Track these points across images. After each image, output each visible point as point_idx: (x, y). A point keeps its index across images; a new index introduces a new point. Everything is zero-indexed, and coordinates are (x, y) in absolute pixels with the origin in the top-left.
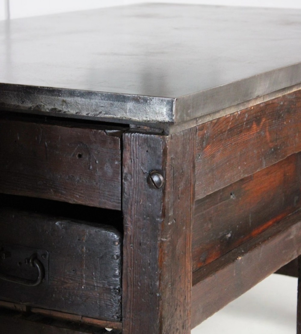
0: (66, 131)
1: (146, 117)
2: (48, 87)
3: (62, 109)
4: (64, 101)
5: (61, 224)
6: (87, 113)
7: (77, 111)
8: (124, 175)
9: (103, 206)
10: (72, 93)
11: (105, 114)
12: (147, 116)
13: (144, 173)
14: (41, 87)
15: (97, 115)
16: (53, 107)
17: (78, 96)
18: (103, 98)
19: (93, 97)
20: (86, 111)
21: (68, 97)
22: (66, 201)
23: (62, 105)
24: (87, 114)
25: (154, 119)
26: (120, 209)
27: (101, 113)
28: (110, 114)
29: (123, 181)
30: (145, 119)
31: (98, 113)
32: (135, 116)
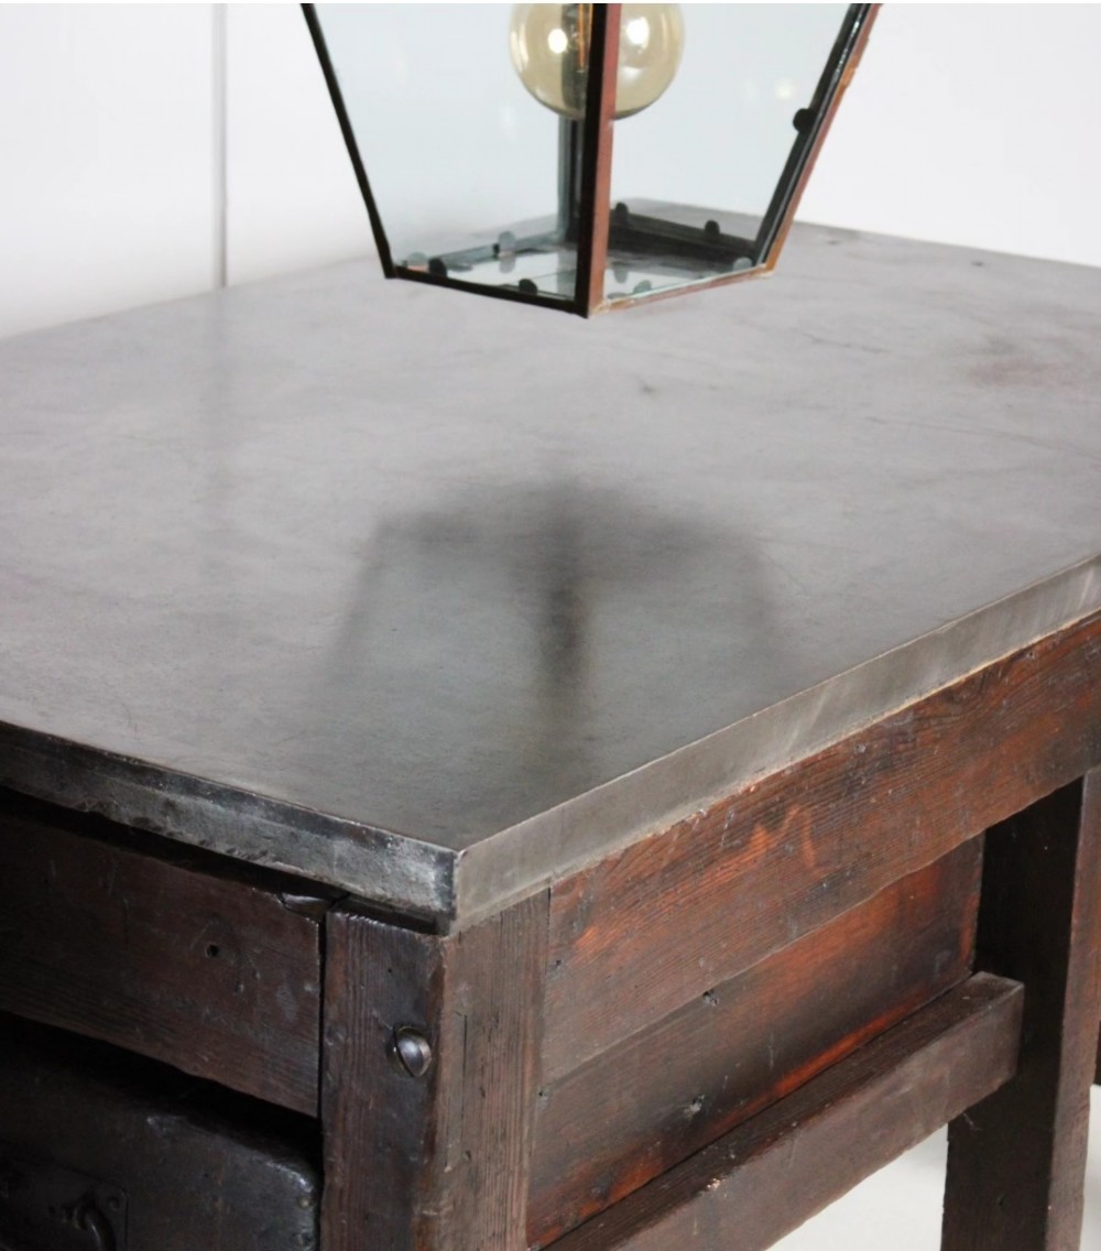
0: (177, 876)
1: (383, 889)
2: (129, 758)
3: (161, 825)
4: (170, 805)
5: (161, 1124)
6: (228, 847)
7: (203, 837)
8: (327, 1024)
9: (269, 1097)
10: (191, 785)
11: (275, 860)
12: (387, 885)
13: (380, 1028)
14: (111, 754)
15: (256, 858)
16: (140, 814)
17: (207, 797)
18: (271, 813)
19: (245, 806)
20: (227, 842)
21: (181, 793)
22: (176, 1065)
23: (165, 814)
24: (229, 851)
25: (404, 897)
26: (314, 1114)
27: (264, 853)
28: (289, 862)
29: (326, 1040)
30: (379, 891)
31: (257, 852)
32: (352, 880)
